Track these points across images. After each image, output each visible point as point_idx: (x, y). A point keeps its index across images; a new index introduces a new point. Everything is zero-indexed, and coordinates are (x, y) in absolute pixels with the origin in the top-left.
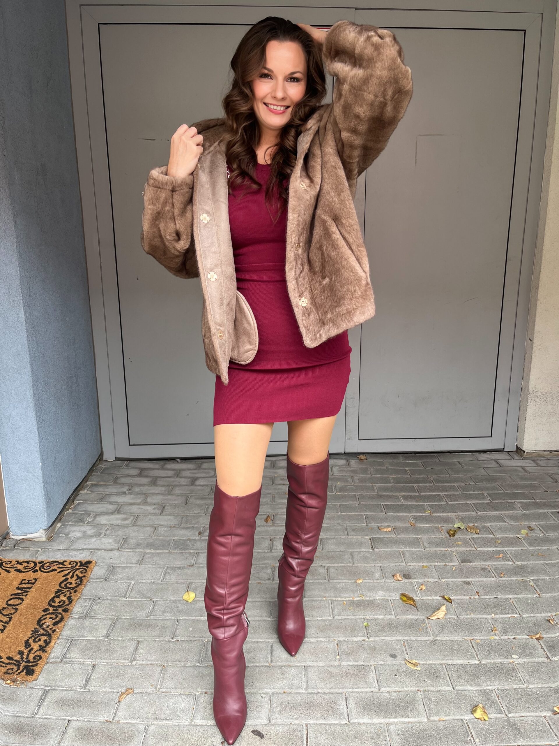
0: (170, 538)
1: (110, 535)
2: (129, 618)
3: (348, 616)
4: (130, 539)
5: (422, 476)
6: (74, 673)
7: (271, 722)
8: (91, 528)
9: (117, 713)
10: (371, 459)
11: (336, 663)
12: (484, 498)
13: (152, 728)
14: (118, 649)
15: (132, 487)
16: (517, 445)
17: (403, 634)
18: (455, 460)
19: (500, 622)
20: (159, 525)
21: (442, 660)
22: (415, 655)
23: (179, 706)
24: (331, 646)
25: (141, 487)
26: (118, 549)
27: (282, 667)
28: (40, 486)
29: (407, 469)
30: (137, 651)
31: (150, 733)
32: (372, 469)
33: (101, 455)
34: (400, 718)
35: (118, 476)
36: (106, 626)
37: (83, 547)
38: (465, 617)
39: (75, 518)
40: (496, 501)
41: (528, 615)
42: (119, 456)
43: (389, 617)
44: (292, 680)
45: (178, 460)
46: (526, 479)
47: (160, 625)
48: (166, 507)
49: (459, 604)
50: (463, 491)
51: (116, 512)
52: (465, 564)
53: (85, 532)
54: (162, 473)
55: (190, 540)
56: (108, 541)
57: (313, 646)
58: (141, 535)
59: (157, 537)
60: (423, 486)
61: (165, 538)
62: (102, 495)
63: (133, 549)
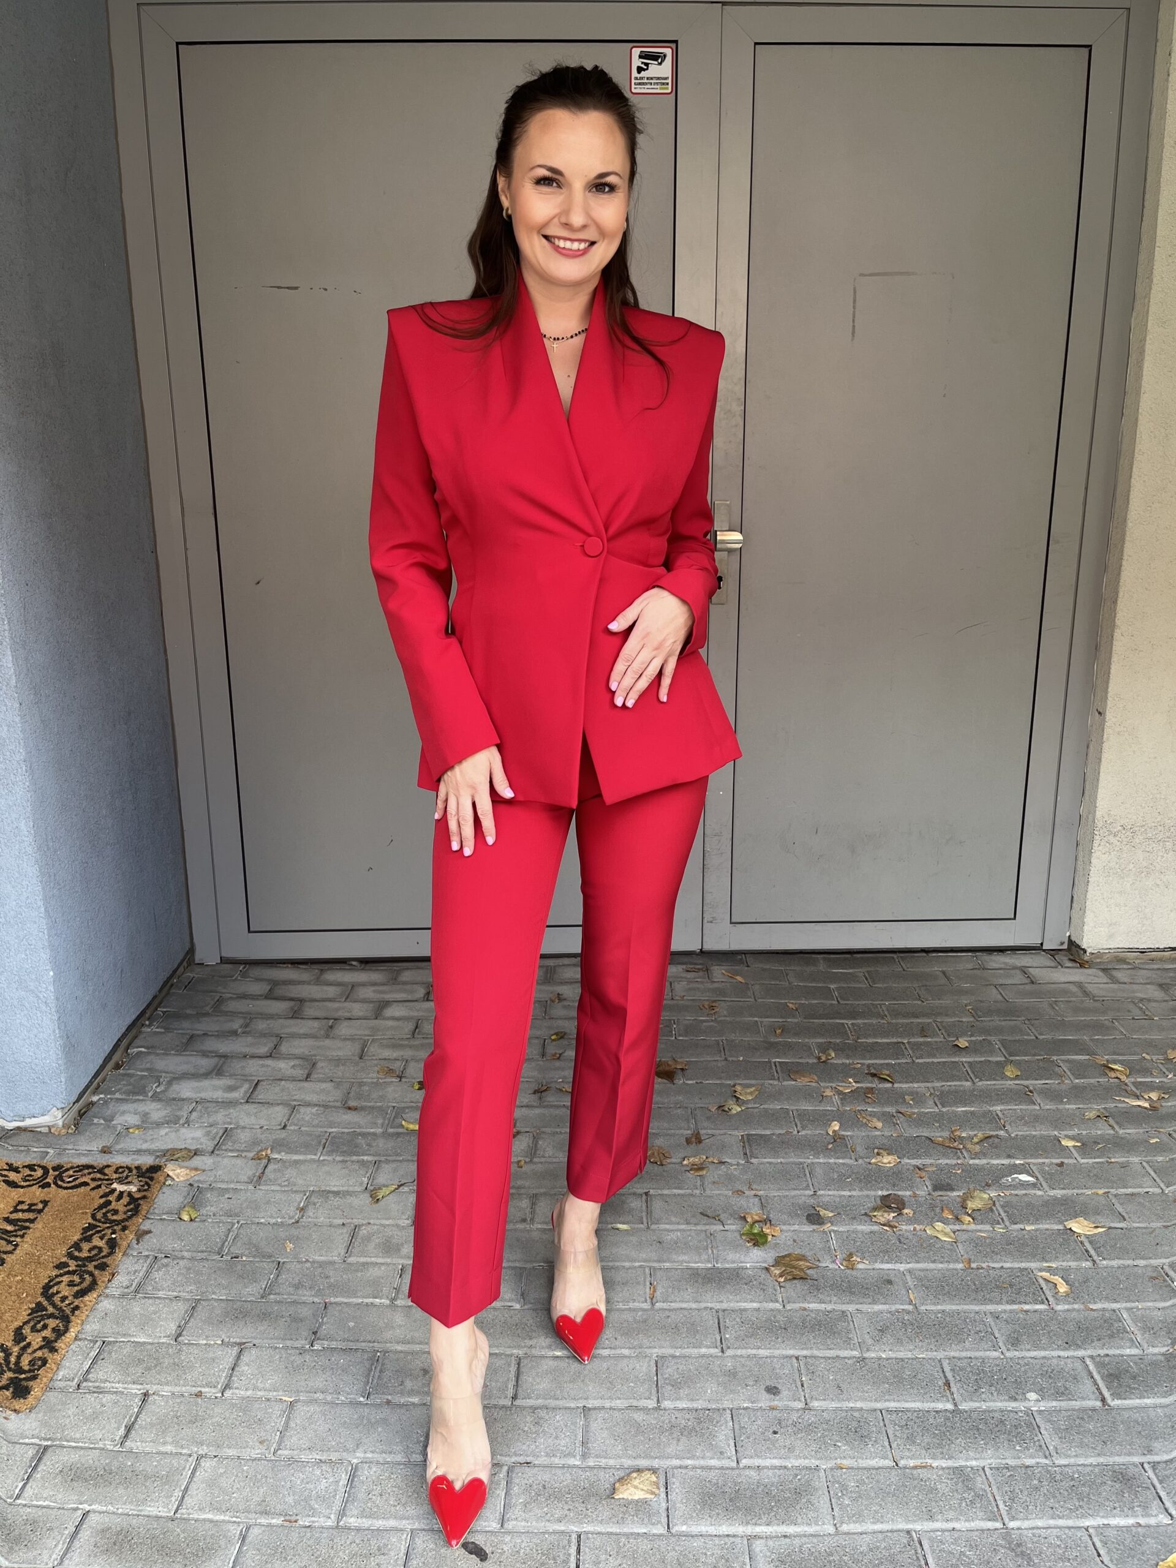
0: (321, 1130)
1: (197, 1122)
2: (224, 1298)
3: (686, 1302)
4: (239, 1131)
5: (863, 1002)
6: (102, 1413)
7: (506, 1526)
8: (159, 1107)
9: (186, 1498)
10: (757, 965)
11: (651, 1404)
12: (992, 1052)
13: (255, 1532)
14: (196, 1363)
15: (251, 1019)
16: (1069, 936)
17: (797, 1343)
18: (936, 969)
19: (1006, 1321)
20: (301, 1101)
21: (876, 1400)
22: (820, 1389)
23: (316, 1488)
24: (644, 1368)
25: (271, 1021)
26: (213, 1152)
27: (536, 1409)
28: (51, 1019)
29: (832, 986)
30: (237, 1369)
31: (250, 1543)
32: (757, 987)
33: (191, 951)
34: (778, 1525)
35: (224, 995)
36: (176, 1315)
37: (139, 1147)
38: (933, 1308)
39: (127, 1085)
40: (1018, 1058)
41: (1066, 1307)
42: (228, 954)
43: (772, 1305)
44: (556, 1438)
45: (354, 963)
46: (1086, 1011)
47: (288, 1314)
48: (320, 1065)
49: (921, 1280)
50: (948, 1035)
51: (214, 1073)
52: (940, 1193)
53: (145, 1116)
54: (315, 991)
55: (364, 1135)
56: (192, 1135)
57: (605, 1365)
58: (263, 1122)
59: (296, 1128)
60: (865, 1024)
61: (312, 1129)
62: (188, 1037)
63: (242, 1151)
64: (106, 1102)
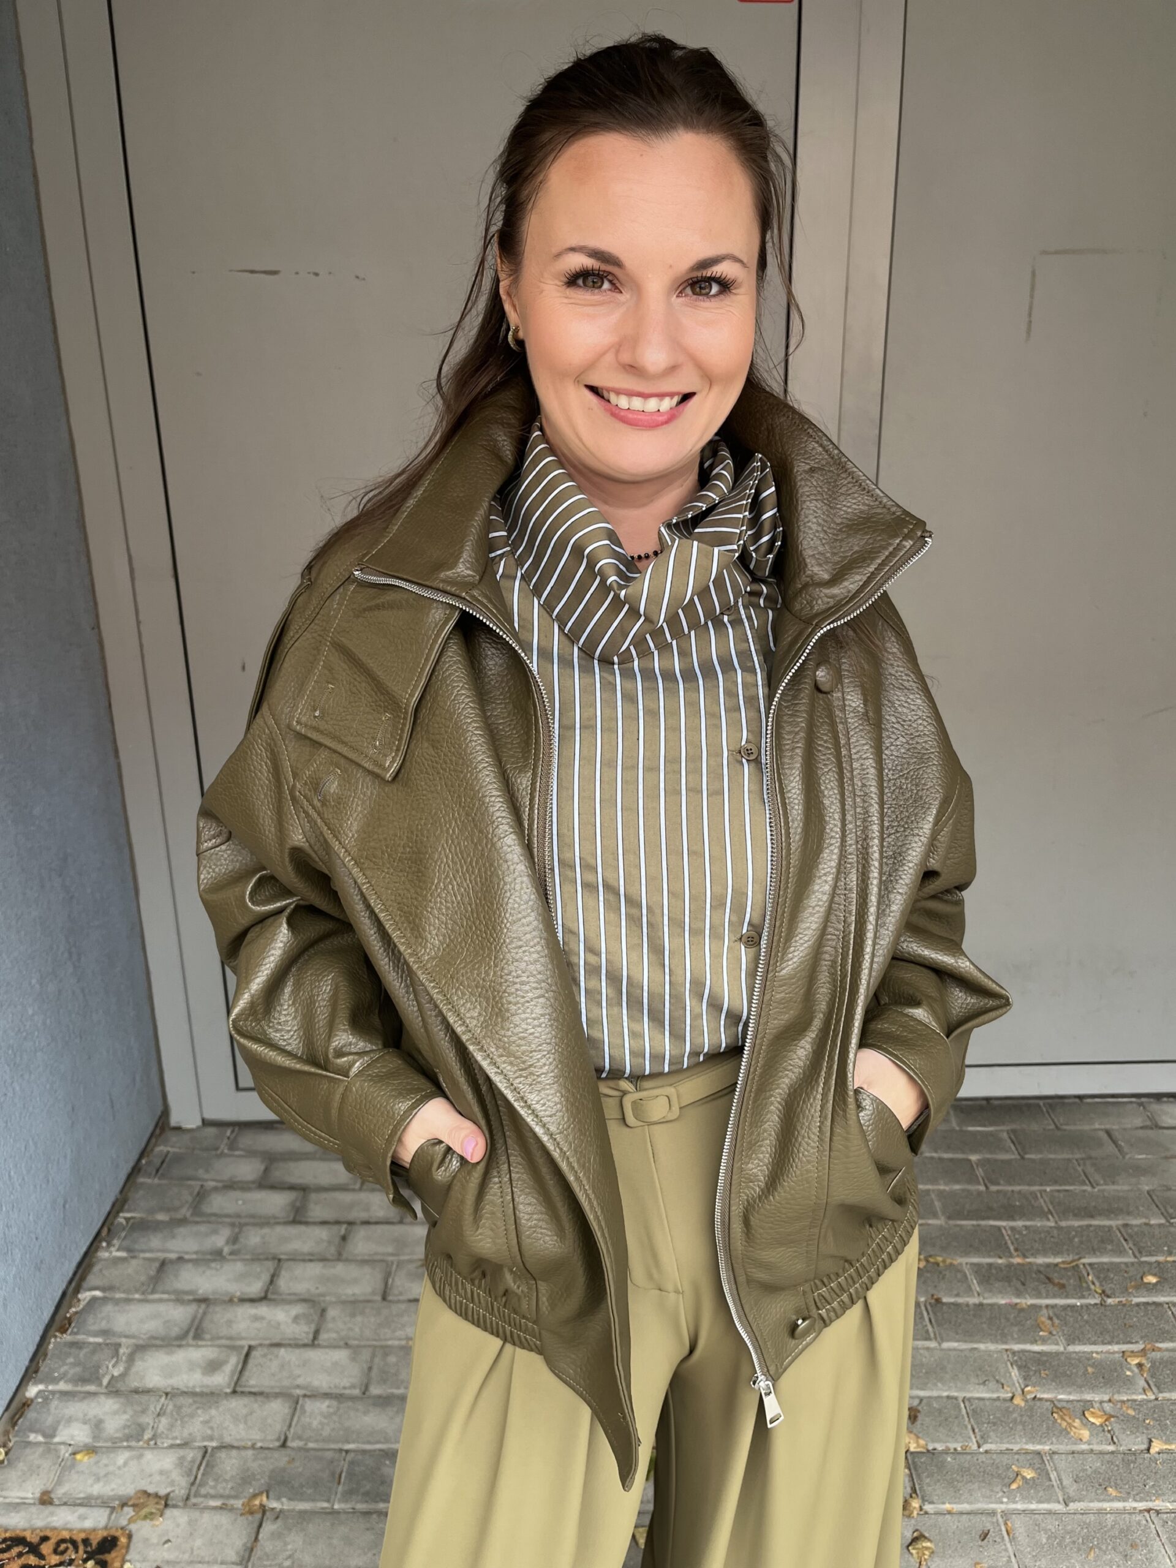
1: (167, 1438)
4: (223, 1454)
5: (1017, 1188)
8: (116, 1407)
15: (241, 1226)
18: (1097, 1126)
25: (266, 1230)
26: (188, 1498)
29: (974, 1158)
33: (165, 1115)
35: (205, 1184)
37: (89, 1490)
39: (74, 1365)
42: (210, 1115)
48: (330, 1312)
51: (191, 1334)
53: (97, 1425)
56: (160, 1465)
58: (256, 1435)
59: (301, 1444)
60: (1026, 1227)
61: (320, 1445)
62: (157, 1264)
63: (229, 1497)
64: (46, 1400)
